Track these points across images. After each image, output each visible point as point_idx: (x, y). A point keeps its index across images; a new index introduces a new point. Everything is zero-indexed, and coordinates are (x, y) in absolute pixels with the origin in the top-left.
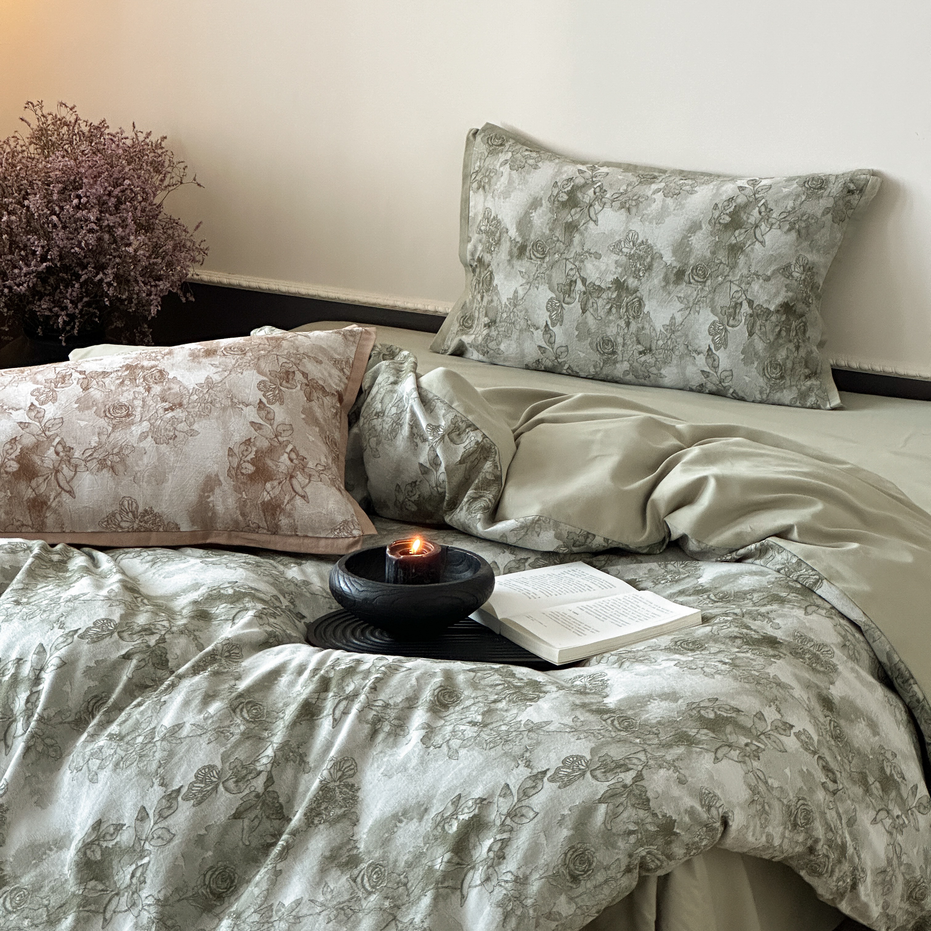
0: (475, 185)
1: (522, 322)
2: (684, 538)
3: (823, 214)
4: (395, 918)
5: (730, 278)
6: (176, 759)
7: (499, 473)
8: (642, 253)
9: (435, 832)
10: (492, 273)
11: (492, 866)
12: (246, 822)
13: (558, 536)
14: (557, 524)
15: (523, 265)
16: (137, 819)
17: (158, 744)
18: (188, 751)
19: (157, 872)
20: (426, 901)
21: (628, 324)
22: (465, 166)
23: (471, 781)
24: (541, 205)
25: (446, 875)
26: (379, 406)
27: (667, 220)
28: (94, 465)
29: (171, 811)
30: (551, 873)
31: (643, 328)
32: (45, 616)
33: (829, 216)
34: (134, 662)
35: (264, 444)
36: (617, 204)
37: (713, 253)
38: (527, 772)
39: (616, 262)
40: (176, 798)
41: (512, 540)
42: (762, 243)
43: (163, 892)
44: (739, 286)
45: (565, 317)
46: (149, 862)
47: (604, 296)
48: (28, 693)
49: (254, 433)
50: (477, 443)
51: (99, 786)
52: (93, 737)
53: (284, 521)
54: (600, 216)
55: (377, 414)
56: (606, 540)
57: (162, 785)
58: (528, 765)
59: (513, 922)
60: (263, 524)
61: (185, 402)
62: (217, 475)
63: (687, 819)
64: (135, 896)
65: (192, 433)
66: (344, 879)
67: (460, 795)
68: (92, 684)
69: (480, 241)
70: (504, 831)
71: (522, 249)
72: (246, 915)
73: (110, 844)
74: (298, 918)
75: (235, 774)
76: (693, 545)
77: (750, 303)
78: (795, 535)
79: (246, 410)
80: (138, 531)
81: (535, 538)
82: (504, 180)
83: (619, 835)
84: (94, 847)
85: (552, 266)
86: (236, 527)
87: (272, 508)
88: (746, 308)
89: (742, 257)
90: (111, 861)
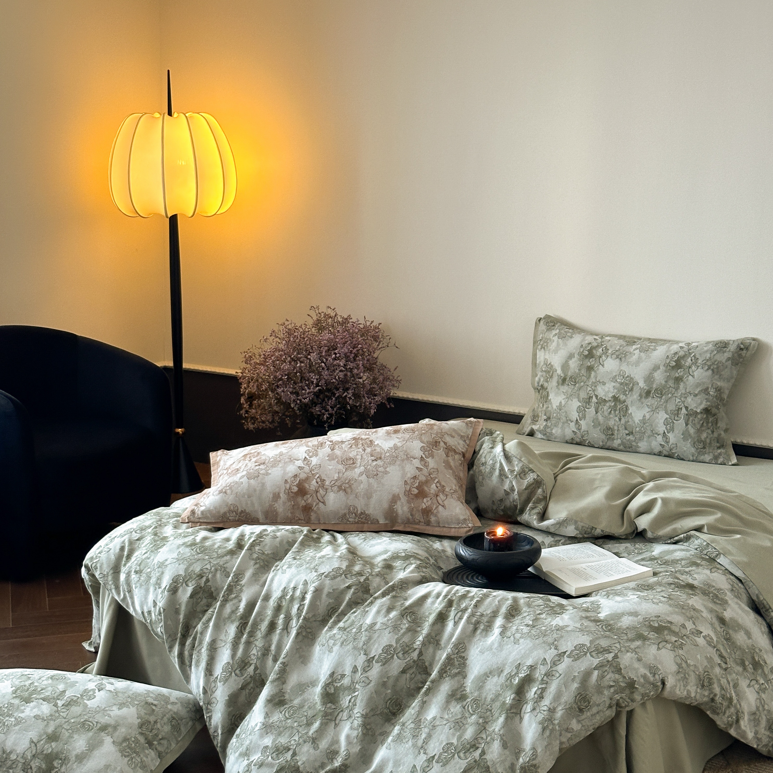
0: (540, 347)
1: (564, 419)
2: (644, 531)
3: (726, 361)
4: (485, 729)
5: (675, 395)
6: (372, 641)
7: (545, 495)
8: (627, 382)
9: (507, 683)
10: (548, 392)
11: (536, 702)
12: (408, 675)
13: (576, 529)
14: (576, 522)
15: (565, 388)
16: (352, 672)
17: (363, 633)
18: (378, 637)
19: (362, 700)
20: (501, 720)
21: (620, 419)
22: (535, 337)
23: (525, 656)
24: (574, 357)
25: (512, 706)
26: (484, 459)
27: (641, 365)
28: (335, 488)
29: (369, 668)
30: (568, 707)
31: (628, 421)
32: (308, 566)
33: (730, 362)
34: (352, 590)
35: (423, 478)
36: (614, 356)
37: (666, 382)
38: (555, 652)
39: (614, 387)
40: (372, 661)
41: (552, 530)
42: (693, 376)
43: (365, 711)
44: (680, 399)
45: (587, 416)
46: (358, 695)
47: (608, 404)
48: (299, 605)
49: (418, 473)
50: (534, 479)
51: (333, 654)
52: (331, 628)
53: (433, 519)
54: (605, 363)
55: (483, 464)
56: (602, 531)
57: (365, 654)
58: (556, 648)
59: (547, 733)
60: (422, 520)
61: (383, 456)
62: (398, 495)
63: (642, 680)
64: (351, 712)
65: (386, 473)
66: (458, 707)
67: (520, 663)
68: (331, 601)
69: (542, 376)
70: (543, 684)
71: (564, 380)
72: (407, 724)
73: (339, 685)
74: (434, 726)
75: (403, 650)
76: (649, 535)
77: (686, 408)
78: (705, 530)
79: (414, 461)
80: (357, 523)
81: (564, 529)
82: (554, 344)
83: (605, 687)
84: (330, 686)
85: (580, 389)
86: (408, 522)
87: (427, 512)
88: (684, 411)
89: (682, 384)
90: (339, 694)
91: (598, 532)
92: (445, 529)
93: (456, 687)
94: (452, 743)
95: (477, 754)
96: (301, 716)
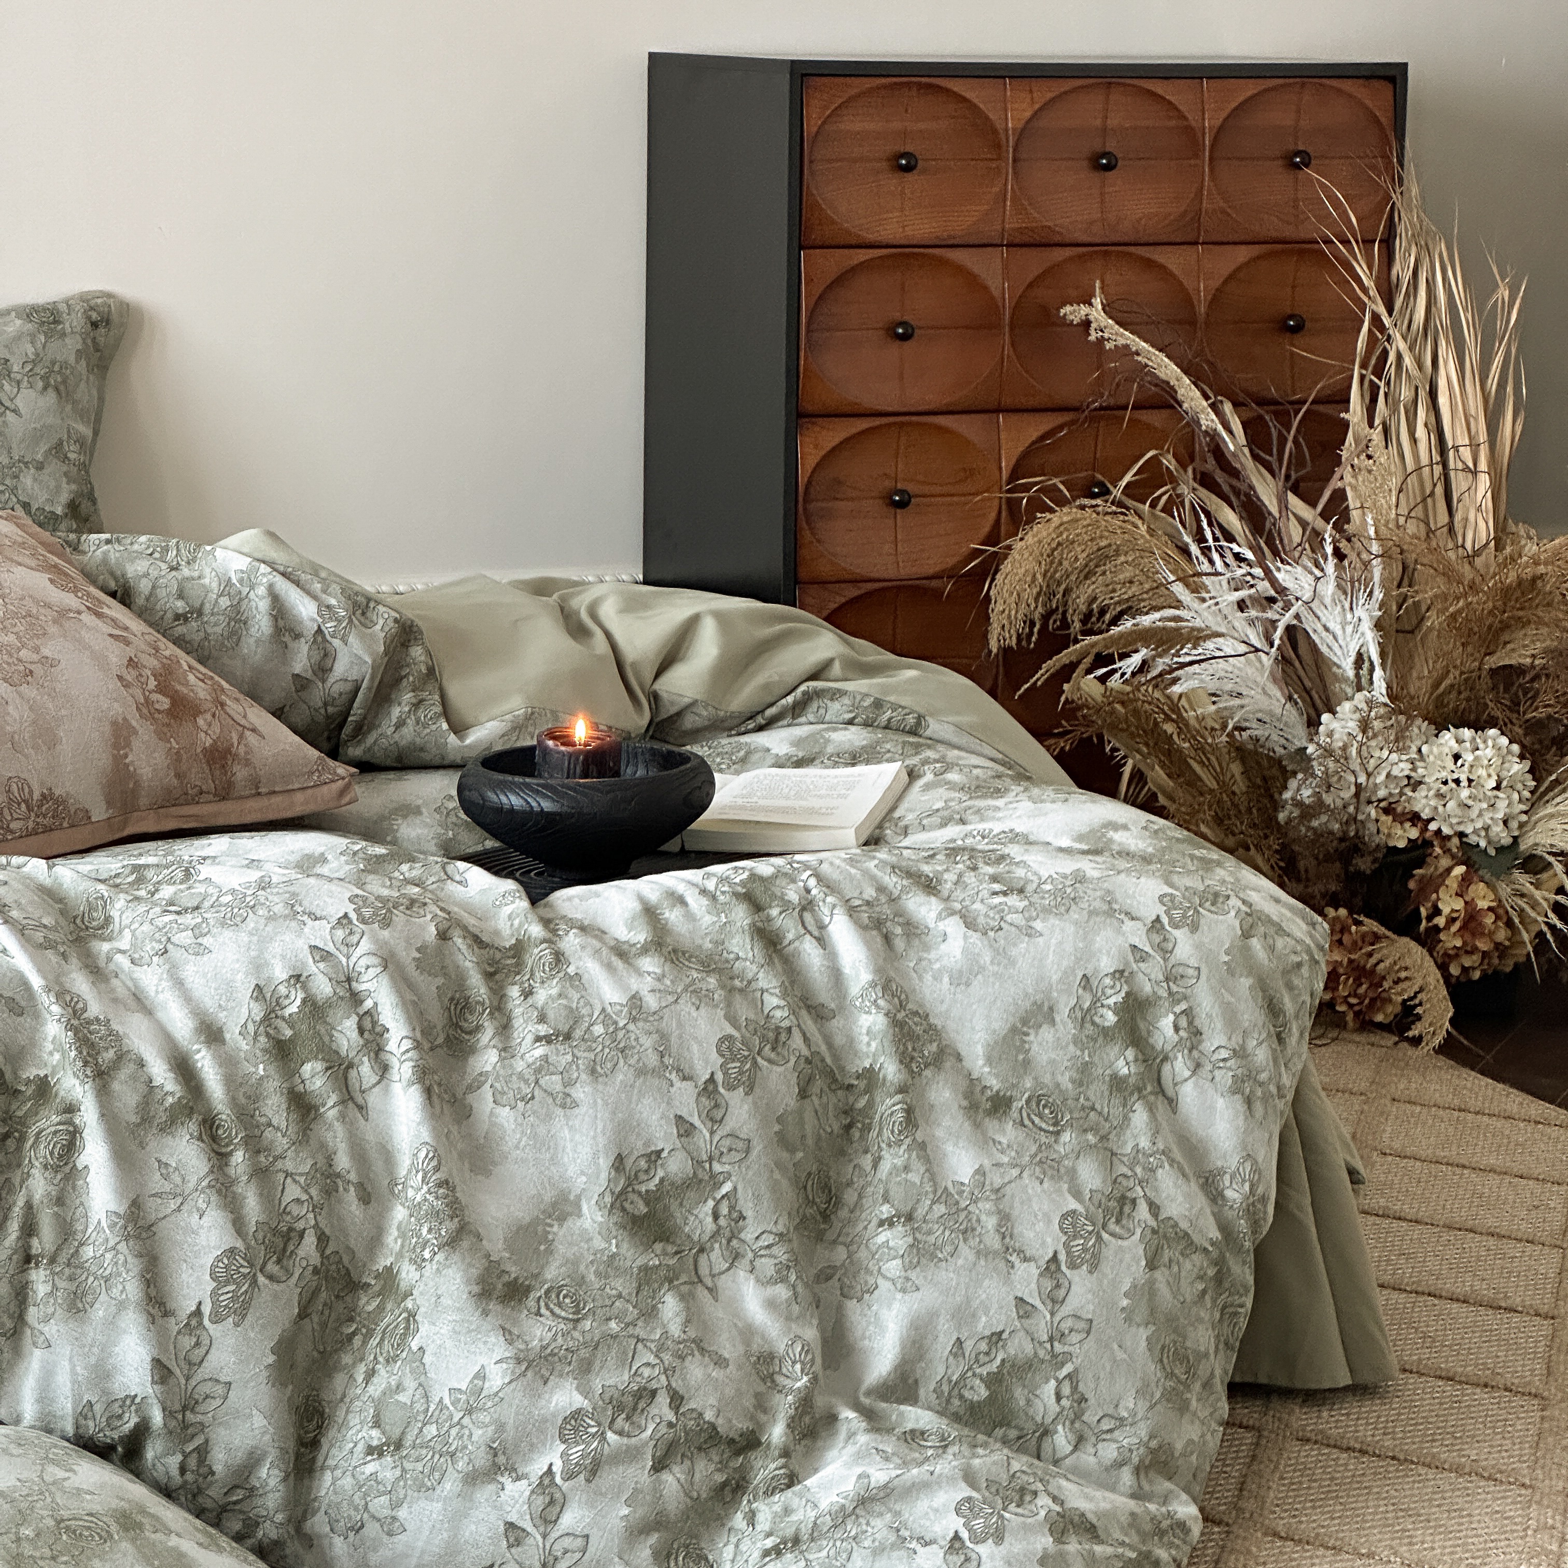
3: (76, 361)
4: (1113, 1154)
6: (673, 1039)
7: (430, 663)
9: (1086, 1032)
11: (1193, 1047)
12: (816, 1100)
16: (680, 1136)
17: (631, 1027)
18: (679, 1025)
19: (757, 1197)
20: (1140, 1116)
25: (1142, 1079)
29: (721, 1112)
30: (1263, 1035)
34: (458, 942)
35: (153, 663)
38: (1139, 926)
40: (716, 1090)
42: (16, 412)
43: (782, 1222)
46: (735, 1189)
48: (353, 1018)
49: (128, 650)
50: (393, 622)
51: (585, 1108)
52: (506, 1051)
53: (240, 774)
57: (685, 1078)
58: (1131, 917)
60: (208, 786)
62: (125, 719)
64: (734, 1243)
65: (50, 662)
66: (1009, 1126)
67: (1085, 976)
68: (438, 982)
70: (1178, 1001)
73: (652, 1186)
75: (764, 1039)
78: (837, 669)
80: (34, 832)
84: (631, 1196)
86: (169, 800)
87: (219, 757)
90: (666, 1208)
92: (276, 800)
93: (962, 1084)
94: (1074, 1212)
95: (1144, 1213)
96: (608, 1302)
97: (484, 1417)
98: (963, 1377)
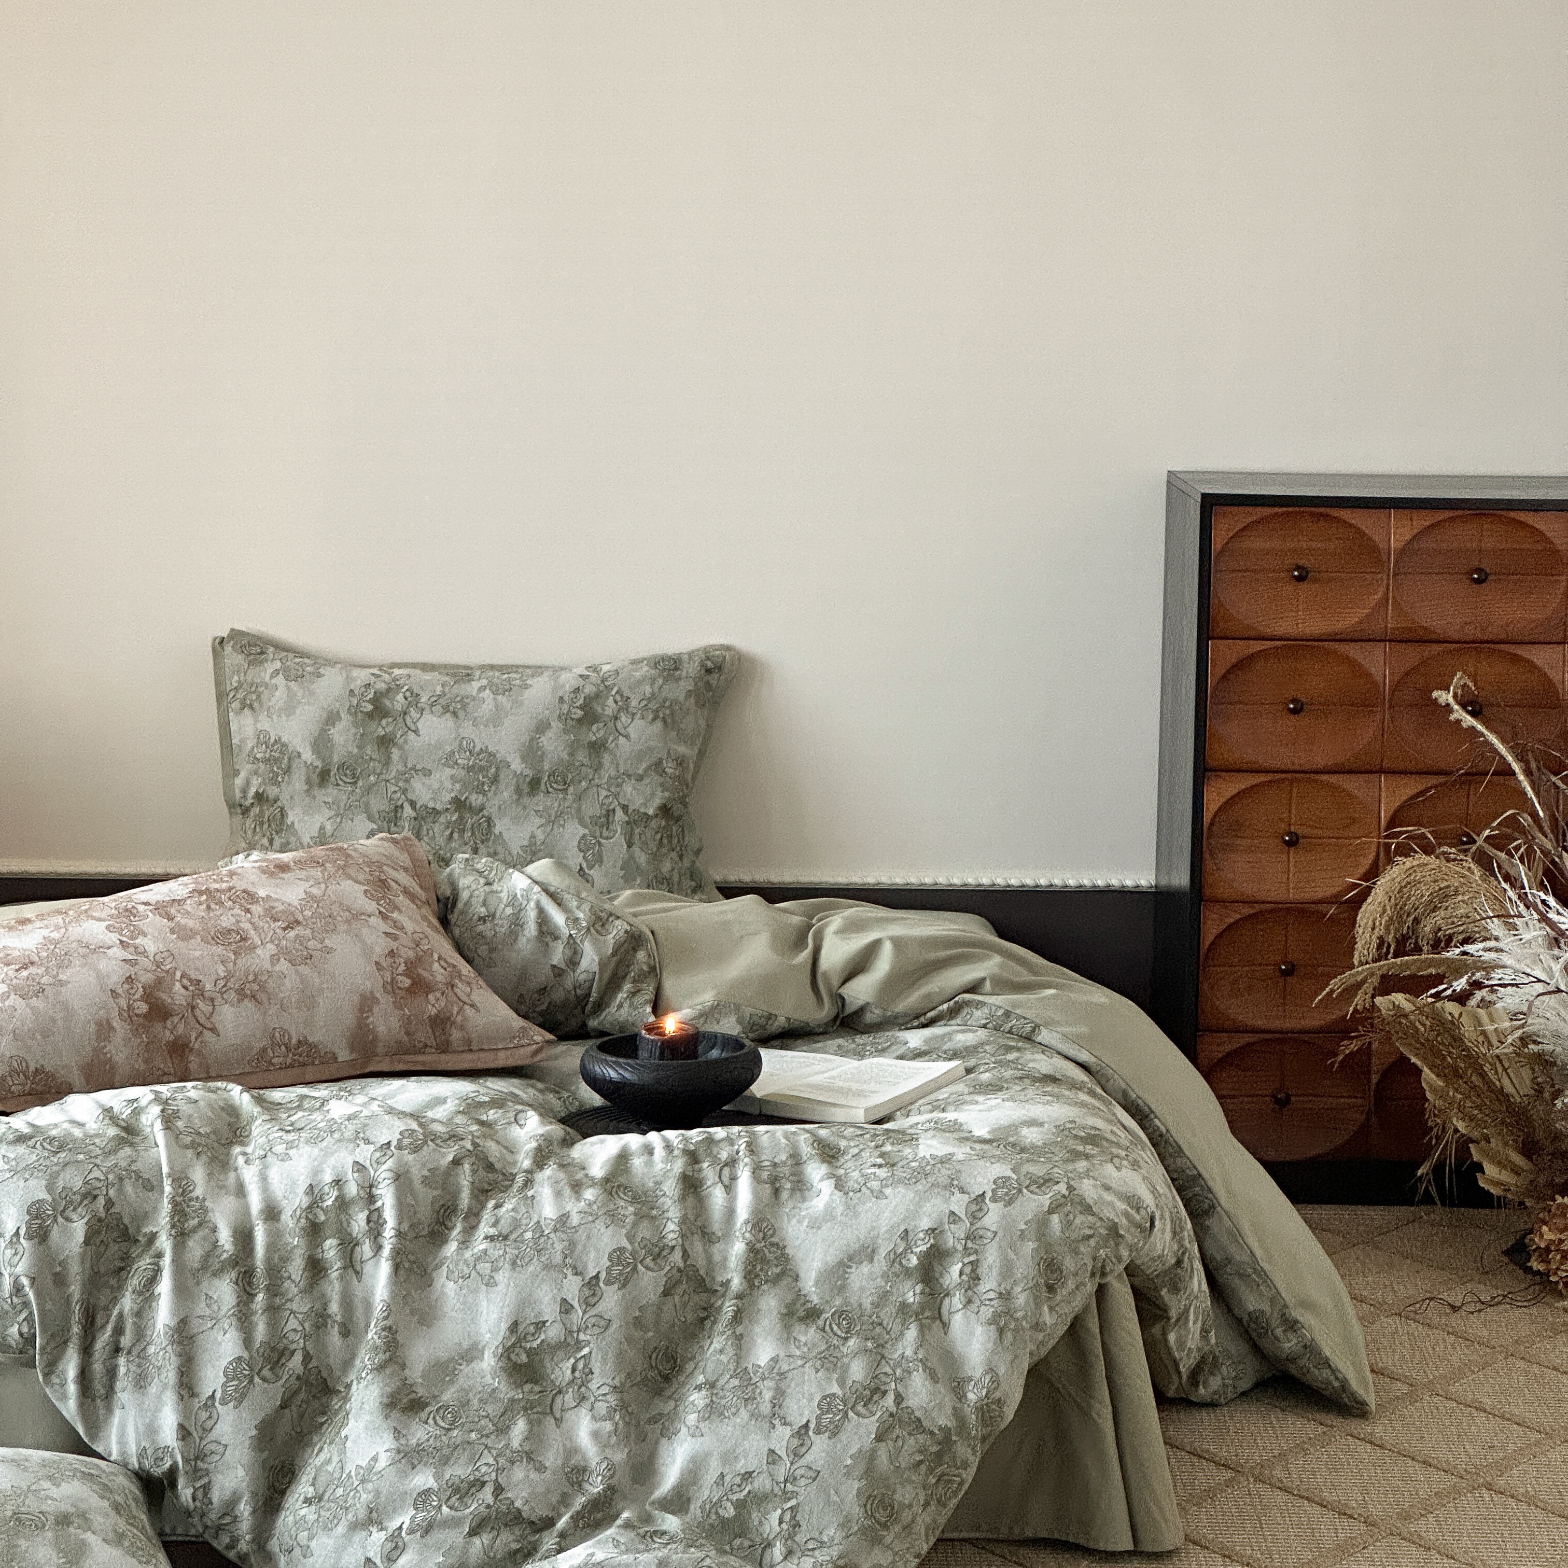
0: (236, 705)
3: (686, 699)
4: (883, 1357)
5: (596, 781)
6: (579, 1247)
7: (652, 963)
8: (483, 763)
9: (893, 1270)
10: (282, 809)
11: (969, 1288)
12: (677, 1298)
13: (740, 1022)
14: (738, 1007)
15: (329, 794)
16: (560, 1312)
17: (552, 1235)
18: (588, 1237)
19: (604, 1361)
20: (912, 1333)
21: (476, 850)
22: (218, 684)
23: (913, 1214)
24: (340, 719)
25: (923, 1307)
26: (482, 910)
27: (506, 722)
28: (232, 995)
29: (596, 1299)
30: (1030, 1285)
33: (692, 700)
34: (467, 1167)
35: (409, 954)
36: (438, 709)
37: (571, 754)
38: (966, 1198)
39: (452, 777)
40: (597, 1284)
42: (627, 737)
43: (617, 1379)
44: (608, 790)
46: (591, 1352)
47: (442, 819)
48: (366, 1212)
49: (393, 944)
50: (626, 932)
51: (501, 1288)
52: (464, 1244)
53: (455, 1036)
54: (420, 725)
56: (788, 1019)
57: (576, 1274)
58: (962, 1191)
59: (1009, 1336)
60: (432, 1042)
61: (300, 919)
62: (372, 992)
63: (1124, 1221)
64: (583, 1389)
65: (329, 951)
66: (812, 1330)
67: (906, 1231)
68: (436, 1193)
69: (256, 772)
70: (970, 1254)
71: (324, 775)
72: (722, 1382)
73: (535, 1345)
74: (780, 1374)
75: (650, 1252)
76: (873, 1016)
77: (625, 808)
78: (988, 986)
79: (372, 921)
80: (291, 1066)
81: (715, 1026)
82: (280, 694)
83: (1078, 1241)
84: (517, 1350)
85: (368, 790)
86: (400, 1050)
87: (441, 1022)
88: (620, 814)
89: (606, 756)
90: (541, 1361)
91: (781, 1022)
92: (482, 1055)
93: (789, 1298)
94: (834, 1395)
95: (889, 1401)
96: (476, 1419)
97: (370, 1486)
98: (720, 1500)
